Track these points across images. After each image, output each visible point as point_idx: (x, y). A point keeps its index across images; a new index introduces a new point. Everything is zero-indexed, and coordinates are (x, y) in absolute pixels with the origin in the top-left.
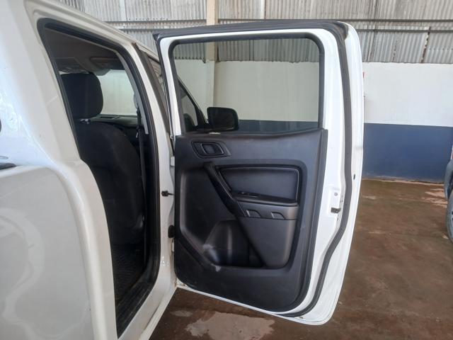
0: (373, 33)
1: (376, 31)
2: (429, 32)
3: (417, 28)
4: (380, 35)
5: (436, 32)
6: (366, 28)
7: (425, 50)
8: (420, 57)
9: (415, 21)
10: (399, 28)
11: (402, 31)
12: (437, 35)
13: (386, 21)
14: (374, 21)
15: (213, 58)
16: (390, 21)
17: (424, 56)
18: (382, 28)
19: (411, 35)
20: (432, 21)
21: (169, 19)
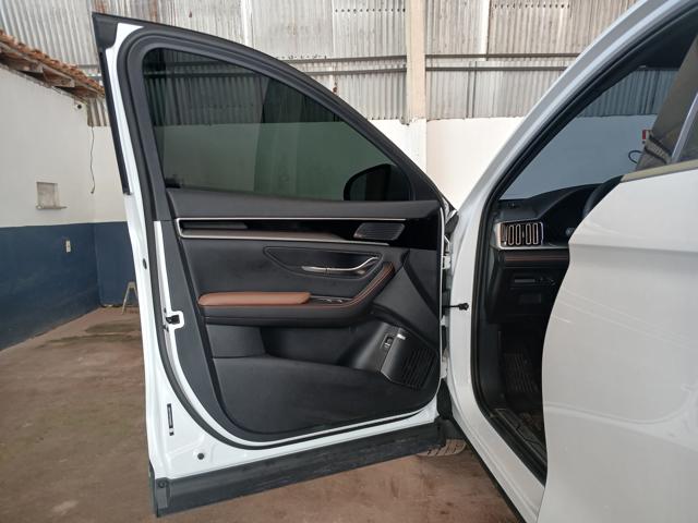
15: (423, 114)
21: (328, 57)
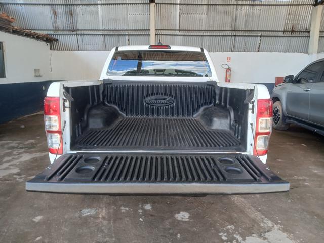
0: (234, 38)
1: (235, 36)
2: (261, 36)
3: (255, 35)
4: (237, 38)
5: (264, 36)
6: (230, 34)
7: (259, 46)
8: (257, 49)
9: (254, 31)
10: (247, 35)
11: (248, 36)
12: (264, 38)
13: (240, 31)
14: (234, 31)
16: (242, 31)
17: (259, 48)
18: (238, 35)
19: (252, 38)
20: (262, 31)
21: (128, 29)
